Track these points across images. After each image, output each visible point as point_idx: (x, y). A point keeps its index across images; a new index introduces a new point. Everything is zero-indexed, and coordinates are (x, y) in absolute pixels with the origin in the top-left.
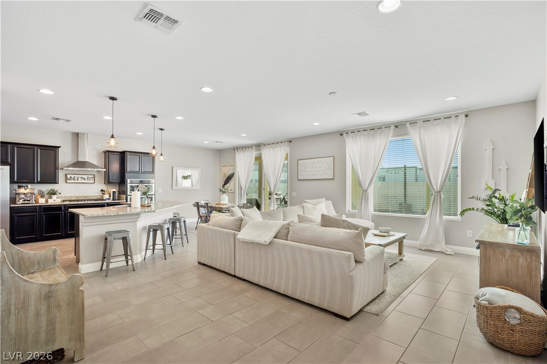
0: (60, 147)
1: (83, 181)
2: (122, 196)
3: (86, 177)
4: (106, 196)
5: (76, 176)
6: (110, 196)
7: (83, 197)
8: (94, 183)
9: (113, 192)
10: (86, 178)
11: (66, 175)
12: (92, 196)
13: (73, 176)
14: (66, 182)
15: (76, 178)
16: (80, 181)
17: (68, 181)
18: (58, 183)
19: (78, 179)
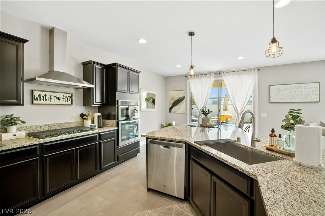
0: (26, 41)
1: (57, 102)
2: (108, 121)
3: (61, 95)
4: (88, 123)
5: (48, 94)
6: (93, 122)
7: (58, 124)
8: (72, 104)
9: (98, 116)
10: (62, 98)
11: (32, 92)
12: (69, 123)
13: (43, 94)
14: (32, 103)
15: (47, 98)
16: (53, 101)
17: (35, 102)
18: (23, 105)
19: (50, 99)
